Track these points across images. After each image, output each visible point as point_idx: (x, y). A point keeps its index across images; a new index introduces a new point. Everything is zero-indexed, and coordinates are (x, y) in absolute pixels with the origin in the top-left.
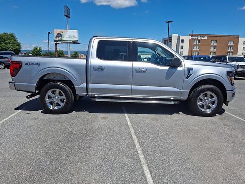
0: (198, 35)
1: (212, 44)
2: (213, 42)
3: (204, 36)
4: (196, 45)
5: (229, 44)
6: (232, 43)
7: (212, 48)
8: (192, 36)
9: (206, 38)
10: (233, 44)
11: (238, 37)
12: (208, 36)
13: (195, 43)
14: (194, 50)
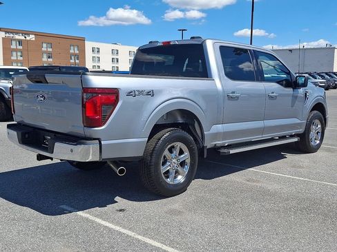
0: (17, 32)
1: (44, 49)
2: (45, 45)
3: (29, 35)
4: (16, 50)
5: (72, 51)
6: (76, 49)
7: (45, 56)
8: (6, 32)
9: (32, 37)
10: (77, 52)
11: (83, 40)
12: (36, 34)
13: (13, 46)
14: (12, 58)
